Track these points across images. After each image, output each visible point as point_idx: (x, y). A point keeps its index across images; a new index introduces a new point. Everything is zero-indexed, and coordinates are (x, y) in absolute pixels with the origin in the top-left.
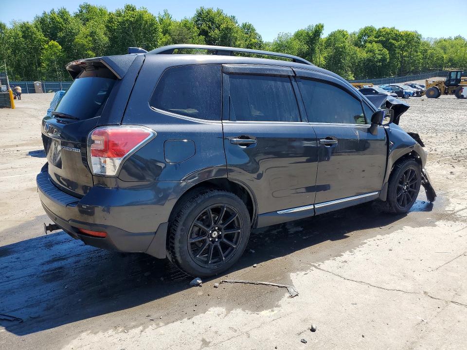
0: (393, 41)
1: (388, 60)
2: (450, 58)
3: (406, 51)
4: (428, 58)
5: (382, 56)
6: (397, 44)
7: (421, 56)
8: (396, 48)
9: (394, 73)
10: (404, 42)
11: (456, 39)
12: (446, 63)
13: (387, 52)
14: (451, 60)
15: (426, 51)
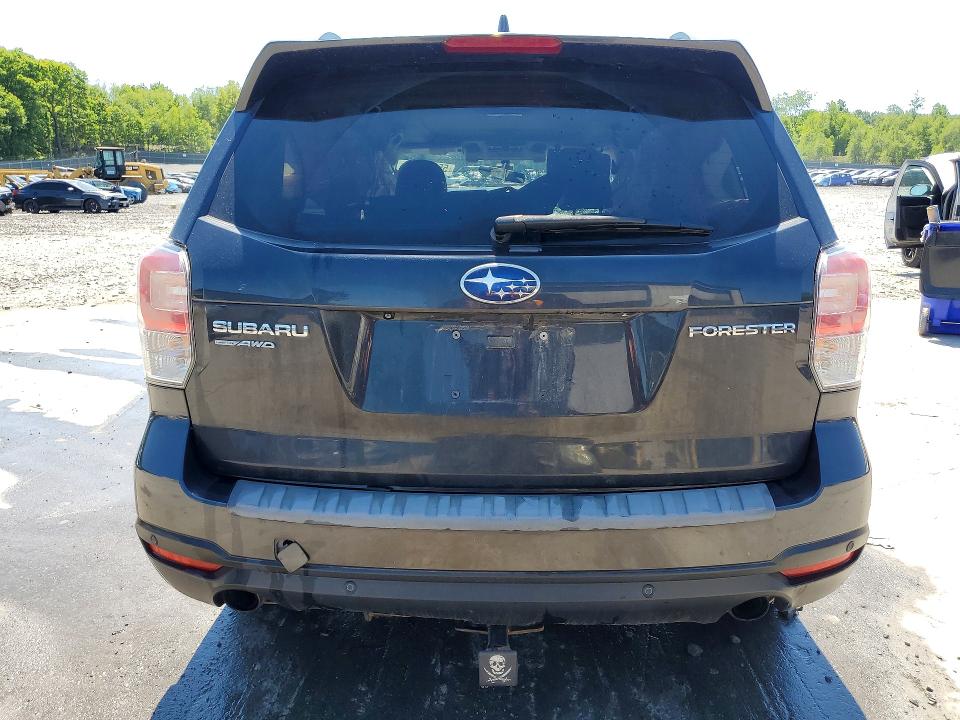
0: (28, 80)
1: (24, 120)
2: (153, 127)
3: (59, 103)
4: (111, 123)
5: (8, 111)
6: (37, 86)
7: (95, 117)
8: (35, 93)
9: (45, 151)
10: (51, 84)
11: (154, 88)
12: (148, 136)
13: (18, 102)
14: (155, 130)
15: (102, 106)
